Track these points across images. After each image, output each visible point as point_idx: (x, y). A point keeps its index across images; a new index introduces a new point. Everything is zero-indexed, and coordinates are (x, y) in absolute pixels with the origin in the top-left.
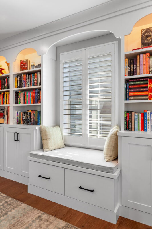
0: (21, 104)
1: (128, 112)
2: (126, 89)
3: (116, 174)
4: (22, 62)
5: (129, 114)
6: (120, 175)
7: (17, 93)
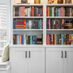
1: (15, 35)
2: (14, 23)
3: (8, 67)
5: (15, 36)
6: (10, 68)
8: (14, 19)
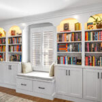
0: (12, 52)
1: (59, 56)
2: (58, 47)
4: (12, 31)
7: (9, 46)
8: (58, 44)
